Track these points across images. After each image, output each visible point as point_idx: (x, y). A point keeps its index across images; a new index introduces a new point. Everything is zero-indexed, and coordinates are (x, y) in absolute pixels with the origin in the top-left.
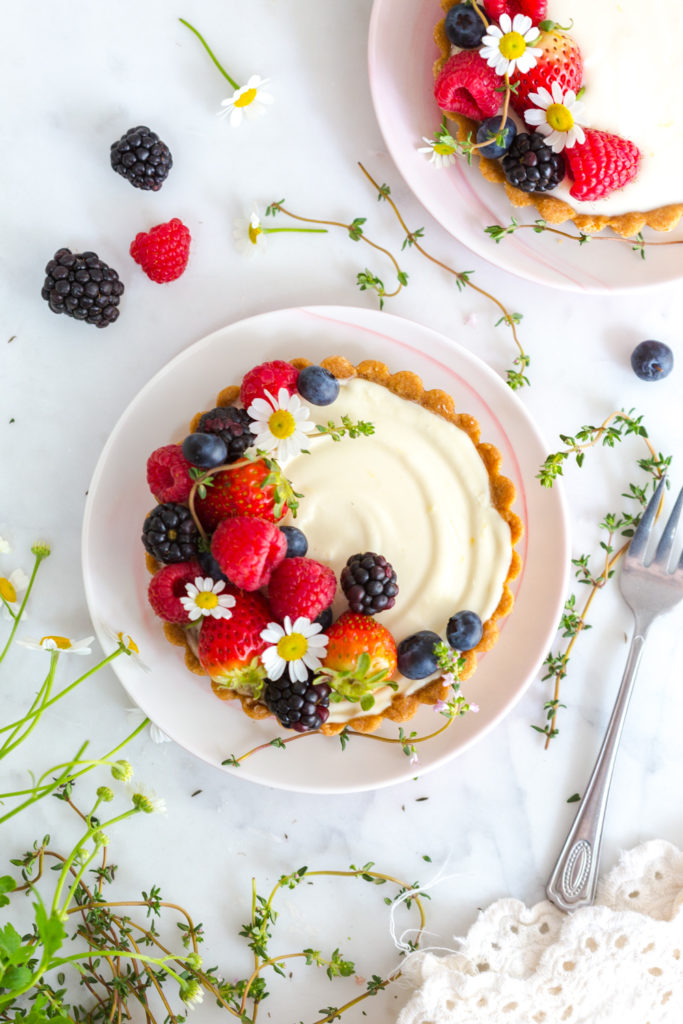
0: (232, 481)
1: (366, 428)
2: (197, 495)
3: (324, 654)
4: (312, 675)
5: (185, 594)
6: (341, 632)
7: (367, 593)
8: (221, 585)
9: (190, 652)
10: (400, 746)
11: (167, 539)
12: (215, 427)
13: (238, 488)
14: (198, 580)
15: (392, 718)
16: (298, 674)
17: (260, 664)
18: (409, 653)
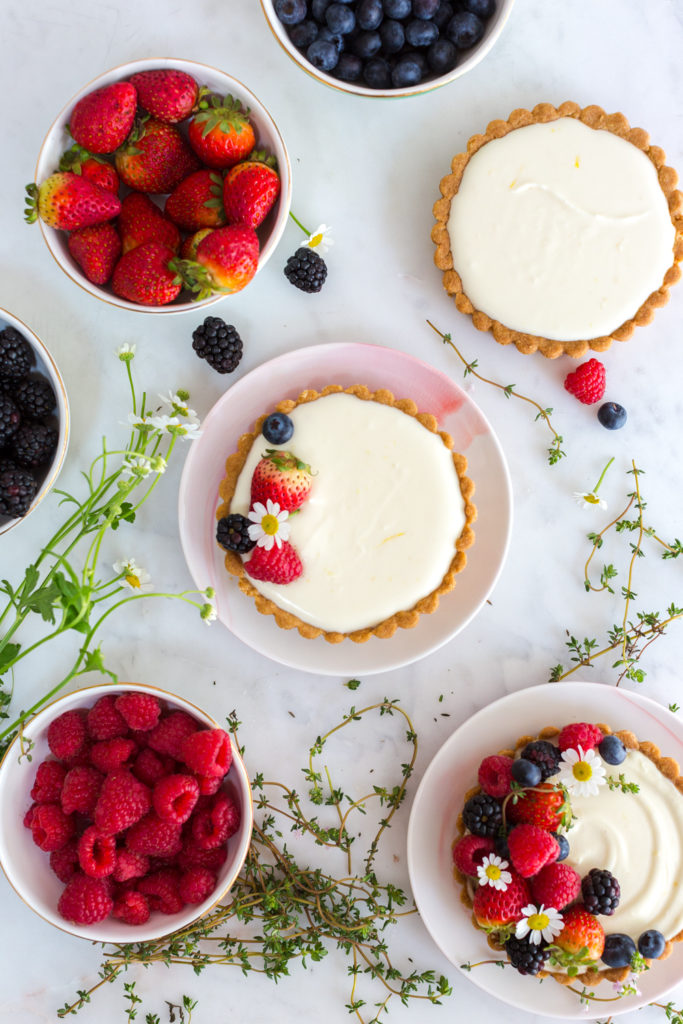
0: (538, 800)
1: (633, 788)
2: (511, 799)
3: (558, 934)
4: (544, 943)
5: (481, 864)
6: (575, 924)
7: (600, 903)
8: (505, 865)
9: (465, 891)
10: (580, 997)
11: (480, 821)
12: (537, 758)
13: (539, 807)
14: (492, 856)
15: (583, 981)
16: (535, 939)
17: (514, 926)
18: (613, 950)
